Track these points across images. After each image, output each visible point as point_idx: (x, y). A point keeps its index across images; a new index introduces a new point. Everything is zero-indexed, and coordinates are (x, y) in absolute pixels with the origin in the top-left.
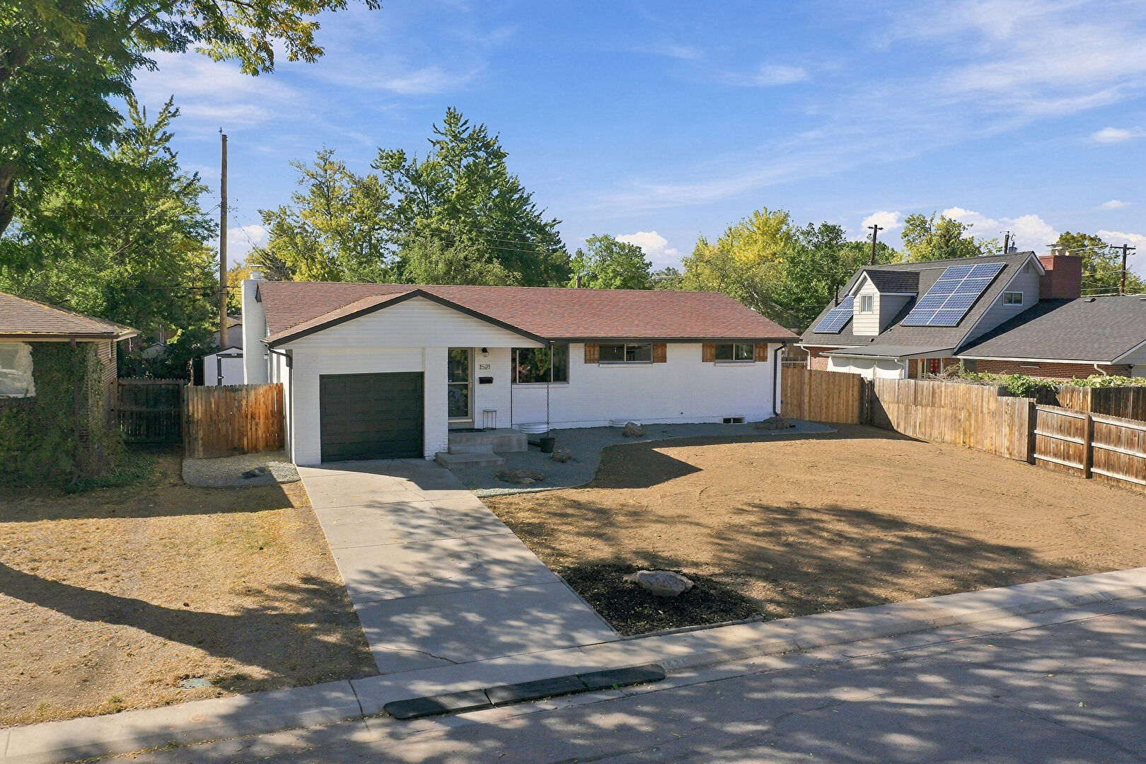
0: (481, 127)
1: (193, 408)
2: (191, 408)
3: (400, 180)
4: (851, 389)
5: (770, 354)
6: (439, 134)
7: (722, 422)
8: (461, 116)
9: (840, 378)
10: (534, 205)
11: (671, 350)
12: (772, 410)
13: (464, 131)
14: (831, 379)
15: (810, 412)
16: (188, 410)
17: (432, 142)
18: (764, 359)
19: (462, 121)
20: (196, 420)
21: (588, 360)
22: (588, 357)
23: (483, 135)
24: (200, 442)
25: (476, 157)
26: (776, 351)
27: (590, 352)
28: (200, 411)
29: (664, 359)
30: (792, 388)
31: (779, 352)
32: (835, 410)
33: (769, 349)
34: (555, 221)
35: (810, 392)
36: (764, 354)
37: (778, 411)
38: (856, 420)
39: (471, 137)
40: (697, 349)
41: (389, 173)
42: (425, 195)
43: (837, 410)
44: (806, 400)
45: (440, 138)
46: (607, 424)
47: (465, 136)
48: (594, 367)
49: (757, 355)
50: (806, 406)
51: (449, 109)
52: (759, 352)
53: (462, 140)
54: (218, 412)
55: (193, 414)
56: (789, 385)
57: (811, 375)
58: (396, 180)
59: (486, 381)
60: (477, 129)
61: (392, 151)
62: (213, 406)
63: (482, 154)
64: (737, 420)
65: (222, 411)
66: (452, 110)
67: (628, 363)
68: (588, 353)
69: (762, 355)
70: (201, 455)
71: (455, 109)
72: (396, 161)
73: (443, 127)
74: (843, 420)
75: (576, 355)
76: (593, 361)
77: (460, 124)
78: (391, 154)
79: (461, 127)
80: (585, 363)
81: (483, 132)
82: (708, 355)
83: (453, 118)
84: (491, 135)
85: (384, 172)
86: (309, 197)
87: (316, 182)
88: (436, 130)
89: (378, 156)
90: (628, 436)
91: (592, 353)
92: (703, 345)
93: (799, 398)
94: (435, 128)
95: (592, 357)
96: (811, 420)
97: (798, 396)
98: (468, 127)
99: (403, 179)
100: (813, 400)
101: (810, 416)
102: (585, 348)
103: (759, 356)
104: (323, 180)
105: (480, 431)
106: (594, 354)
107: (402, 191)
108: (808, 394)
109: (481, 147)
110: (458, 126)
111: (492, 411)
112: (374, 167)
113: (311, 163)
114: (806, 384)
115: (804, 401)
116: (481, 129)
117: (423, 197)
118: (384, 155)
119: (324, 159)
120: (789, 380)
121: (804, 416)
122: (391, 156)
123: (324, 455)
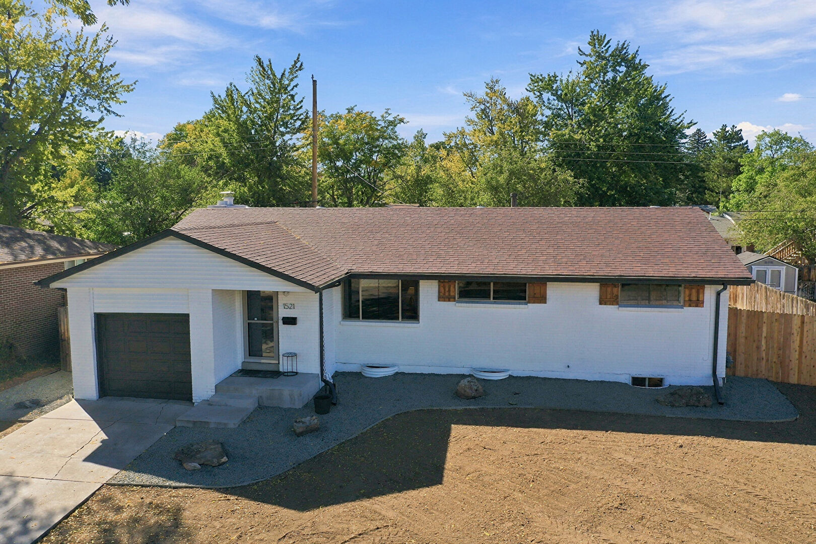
0: (624, 44)
1: (64, 327)
2: (62, 328)
3: (549, 99)
5: (709, 298)
6: (584, 56)
7: (629, 381)
8: (604, 36)
10: (673, 110)
11: (553, 290)
12: (710, 372)
13: (607, 50)
15: (800, 373)
17: (580, 63)
18: (699, 303)
19: (606, 41)
21: (444, 297)
22: (441, 294)
23: (625, 51)
25: (617, 71)
26: (718, 294)
27: (444, 288)
29: (542, 299)
31: (724, 296)
33: (706, 291)
36: (698, 298)
39: (613, 54)
40: (594, 290)
41: (538, 94)
42: (570, 110)
45: (588, 59)
46: (466, 372)
47: (607, 55)
48: (450, 305)
49: (687, 299)
51: (592, 32)
52: (690, 295)
53: (604, 58)
55: (64, 333)
57: (803, 322)
58: (545, 100)
59: (291, 321)
60: (621, 44)
61: (541, 75)
63: (622, 69)
66: (595, 33)
67: (495, 303)
68: (442, 289)
69: (694, 298)
71: (598, 32)
72: (546, 84)
73: (588, 49)
75: (428, 292)
76: (449, 298)
77: (604, 44)
78: (541, 78)
79: (605, 46)
80: (439, 301)
81: (625, 48)
82: (609, 296)
83: (597, 39)
84: (631, 51)
85: (535, 94)
86: (476, 120)
87: (483, 107)
88: (581, 53)
89: (530, 81)
90: (459, 395)
91: (447, 290)
92: (601, 284)
93: (781, 352)
94: (580, 51)
95: (447, 294)
96: (802, 382)
97: (780, 349)
98: (610, 46)
99: (552, 98)
100: (806, 357)
101: (799, 378)
102: (439, 286)
103: (690, 300)
104: (488, 105)
105: (276, 374)
106: (449, 291)
107: (550, 109)
108: (797, 348)
109: (621, 62)
110: (602, 47)
111: (292, 355)
112: (527, 90)
113: (481, 92)
114: (795, 335)
115: (789, 357)
116: (622, 47)
117: (569, 112)
118: (535, 80)
119: (491, 88)
120: (765, 329)
121: (788, 377)
122: (541, 80)
123: (104, 390)
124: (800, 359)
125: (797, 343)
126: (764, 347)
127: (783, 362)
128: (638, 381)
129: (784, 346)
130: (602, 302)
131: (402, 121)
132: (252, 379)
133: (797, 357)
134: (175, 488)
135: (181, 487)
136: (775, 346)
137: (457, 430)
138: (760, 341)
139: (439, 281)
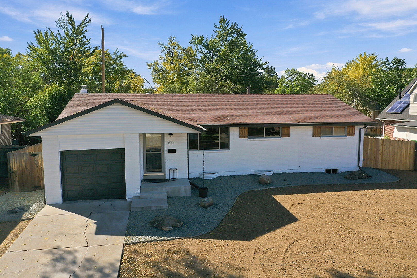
0: (235, 23)
1: (12, 165)
2: (11, 165)
3: (201, 48)
4: (409, 149)
5: (357, 132)
6: (217, 28)
7: (325, 172)
8: (226, 19)
9: (402, 144)
10: (258, 56)
11: (293, 130)
12: (357, 164)
13: (227, 26)
14: (396, 145)
15: (382, 163)
16: (10, 166)
17: (215, 31)
18: (353, 134)
19: (227, 21)
20: (14, 171)
21: (241, 136)
23: (236, 27)
24: (17, 183)
25: (233, 37)
26: (360, 130)
27: (242, 132)
28: (16, 167)
29: (288, 135)
30: (371, 149)
31: (363, 131)
32: (398, 162)
33: (356, 129)
34: (266, 62)
35: (382, 152)
36: (352, 131)
37: (361, 165)
38: (412, 168)
39: (230, 28)
40: (310, 130)
41: (196, 45)
43: (399, 163)
44: (380, 157)
45: (218, 30)
46: (253, 173)
47: (228, 28)
48: (245, 140)
49: (348, 132)
50: (380, 160)
51: (221, 17)
52: (349, 131)
53: (226, 30)
54: (26, 167)
55: (12, 168)
56: (369, 148)
57: (383, 142)
58: (199, 48)
59: (172, 151)
60: (234, 23)
61: (197, 36)
62: (23, 164)
63: (235, 35)
64: (335, 171)
65: (28, 166)
66: (222, 17)
67: (266, 138)
68: (241, 132)
69: (351, 132)
70: (18, 190)
71: (223, 17)
72: (199, 40)
73: (218, 25)
74: (403, 167)
75: (234, 133)
76: (244, 137)
77: (226, 23)
78: (197, 37)
79: (226, 24)
80: (239, 138)
81: (236, 26)
82: (317, 133)
83: (223, 20)
84: (239, 27)
85: (194, 45)
86: (165, 57)
87: (168, 50)
88: (216, 26)
89: (192, 39)
91: (244, 132)
92: (313, 127)
93: (375, 155)
94: (215, 25)
95: (244, 134)
96: (383, 168)
97: (375, 154)
98: (229, 24)
99: (202, 48)
100: (384, 157)
101: (382, 166)
102: (239, 130)
103: (349, 133)
104: (170, 50)
105: (166, 181)
106: (245, 133)
107: (202, 53)
108: (381, 153)
109: (234, 32)
110: (225, 24)
112: (190, 43)
113: (166, 43)
114: (380, 147)
115: (378, 157)
116: (234, 25)
117: (210, 55)
118: (194, 38)
119: (171, 41)
120: (369, 146)
121: (378, 166)
122: (197, 38)
123: (65, 198)
124: (382, 158)
125: (381, 151)
126: (369, 153)
127: (376, 160)
128: (328, 171)
129: (376, 153)
130: (314, 135)
131: (125, 56)
133: (381, 157)
134: (168, 240)
135: (172, 239)
136: (373, 153)
137: (276, 198)
138: (368, 151)
139: (240, 128)
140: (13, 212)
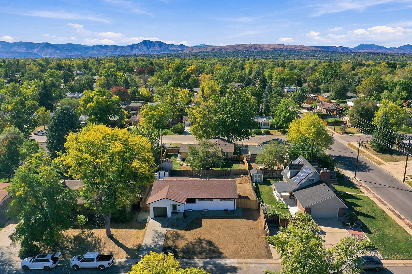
12: (234, 209)
20: (141, 207)
24: (142, 210)
26: (235, 199)
29: (213, 201)
32: (252, 206)
46: (202, 210)
54: (144, 207)
57: (247, 200)
59: (179, 206)
64: (227, 210)
67: (206, 201)
74: (254, 208)
80: (198, 201)
90: (202, 214)
100: (247, 205)
103: (231, 200)
105: (178, 213)
111: (179, 210)
123: (154, 217)
127: (244, 205)
128: (225, 210)
130: (220, 201)
132: (174, 214)
135: (175, 230)
137: (202, 220)
139: (198, 199)
140: (144, 220)
